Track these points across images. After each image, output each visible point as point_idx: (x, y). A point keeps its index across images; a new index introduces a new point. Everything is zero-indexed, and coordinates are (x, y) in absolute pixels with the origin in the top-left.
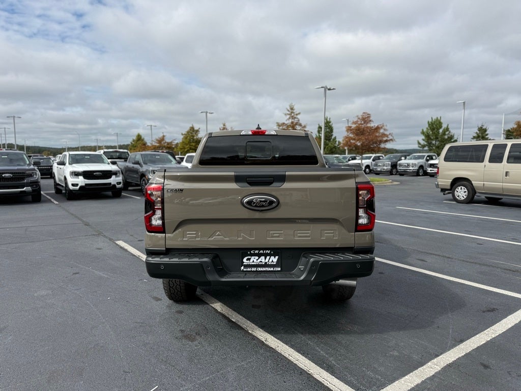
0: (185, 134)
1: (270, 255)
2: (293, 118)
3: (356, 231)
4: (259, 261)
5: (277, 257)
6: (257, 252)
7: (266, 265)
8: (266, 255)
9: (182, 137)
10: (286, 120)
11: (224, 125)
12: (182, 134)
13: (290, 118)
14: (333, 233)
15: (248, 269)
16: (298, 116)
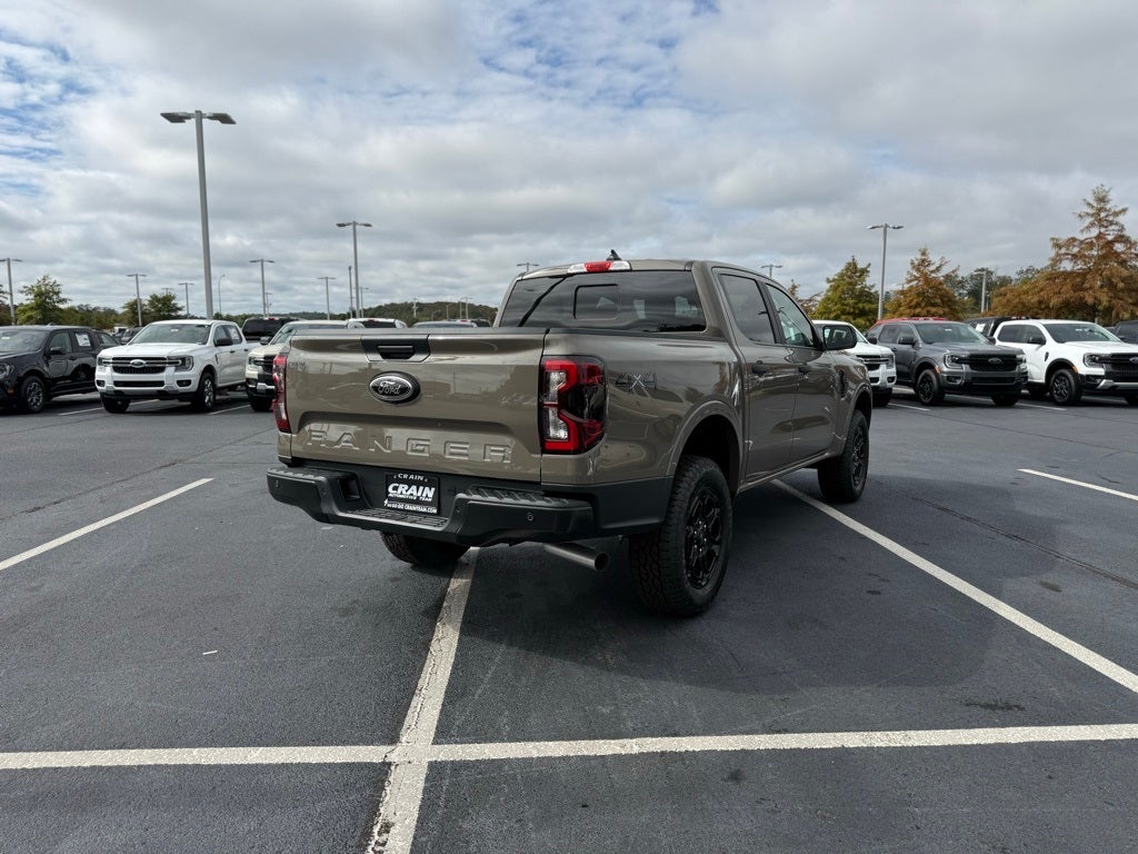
0: (834, 280)
1: (424, 484)
2: (1100, 222)
3: (544, 451)
4: (409, 492)
5: (433, 489)
6: (405, 476)
7: (418, 502)
8: (418, 484)
9: (827, 286)
10: (1082, 231)
11: (924, 254)
12: (828, 281)
13: (1092, 224)
14: (504, 451)
15: (394, 506)
16: (1121, 219)
